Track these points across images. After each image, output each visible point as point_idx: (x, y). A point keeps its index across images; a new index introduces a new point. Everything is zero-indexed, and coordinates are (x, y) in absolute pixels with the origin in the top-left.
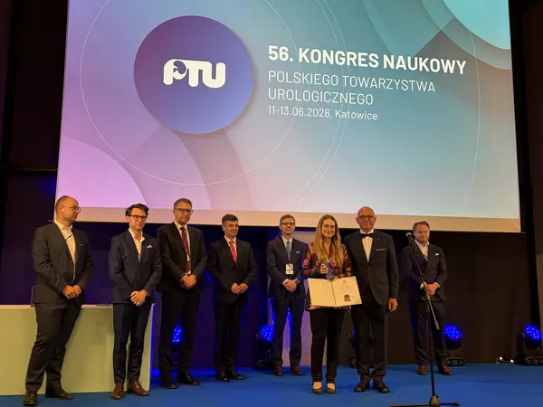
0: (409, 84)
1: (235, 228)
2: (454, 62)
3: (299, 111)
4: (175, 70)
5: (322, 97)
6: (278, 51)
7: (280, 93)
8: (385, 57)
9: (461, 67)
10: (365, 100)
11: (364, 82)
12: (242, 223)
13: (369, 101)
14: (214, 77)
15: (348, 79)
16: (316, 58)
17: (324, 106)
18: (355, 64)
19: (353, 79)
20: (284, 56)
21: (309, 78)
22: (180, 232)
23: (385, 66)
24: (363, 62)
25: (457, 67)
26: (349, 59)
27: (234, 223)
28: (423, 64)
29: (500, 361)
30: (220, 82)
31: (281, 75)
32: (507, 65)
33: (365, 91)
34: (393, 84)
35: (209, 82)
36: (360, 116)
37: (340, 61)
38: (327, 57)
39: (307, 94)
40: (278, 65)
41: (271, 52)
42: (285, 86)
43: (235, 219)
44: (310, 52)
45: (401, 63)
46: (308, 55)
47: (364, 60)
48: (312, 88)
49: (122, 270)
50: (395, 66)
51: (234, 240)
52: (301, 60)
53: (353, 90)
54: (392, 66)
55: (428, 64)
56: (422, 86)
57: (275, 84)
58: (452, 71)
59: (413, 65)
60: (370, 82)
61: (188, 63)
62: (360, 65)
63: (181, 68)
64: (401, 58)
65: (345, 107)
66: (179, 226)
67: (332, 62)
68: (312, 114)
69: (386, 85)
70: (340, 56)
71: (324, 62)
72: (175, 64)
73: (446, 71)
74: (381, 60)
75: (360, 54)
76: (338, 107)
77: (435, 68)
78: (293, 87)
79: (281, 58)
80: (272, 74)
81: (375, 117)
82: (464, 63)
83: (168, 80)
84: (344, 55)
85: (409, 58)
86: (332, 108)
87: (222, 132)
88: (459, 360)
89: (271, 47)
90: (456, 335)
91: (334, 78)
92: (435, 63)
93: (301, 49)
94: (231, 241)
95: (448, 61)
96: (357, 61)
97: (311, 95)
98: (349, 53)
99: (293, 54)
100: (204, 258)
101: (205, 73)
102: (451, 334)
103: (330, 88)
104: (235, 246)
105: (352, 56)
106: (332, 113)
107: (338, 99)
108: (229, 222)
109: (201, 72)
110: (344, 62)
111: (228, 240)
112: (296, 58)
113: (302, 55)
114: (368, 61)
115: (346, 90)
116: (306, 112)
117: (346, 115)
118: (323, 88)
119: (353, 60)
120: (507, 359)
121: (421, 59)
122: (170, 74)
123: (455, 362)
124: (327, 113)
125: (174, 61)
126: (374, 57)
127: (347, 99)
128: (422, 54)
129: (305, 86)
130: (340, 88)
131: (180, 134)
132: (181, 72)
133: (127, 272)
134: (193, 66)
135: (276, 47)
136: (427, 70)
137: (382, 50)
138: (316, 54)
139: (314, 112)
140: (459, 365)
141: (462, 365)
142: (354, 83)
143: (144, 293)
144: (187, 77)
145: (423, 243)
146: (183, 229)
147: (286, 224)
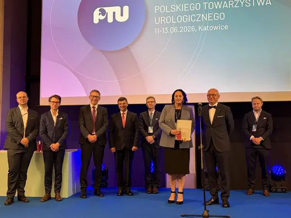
0: (251, 2)
3: (174, 30)
4: (100, 14)
5: (190, 19)
7: (161, 20)
10: (219, 17)
11: (218, 5)
13: (222, 17)
14: (122, 15)
15: (207, 5)
17: (191, 24)
19: (211, 4)
21: (181, 7)
22: (92, 109)
30: (126, 18)
31: (163, 8)
33: (219, 10)
34: (240, 4)
36: (216, 28)
39: (179, 18)
42: (166, 15)
48: (182, 13)
49: (46, 132)
51: (126, 112)
53: (211, 11)
56: (261, 2)
57: (159, 14)
61: (107, 9)
63: (103, 12)
65: (205, 23)
66: (92, 106)
68: (183, 30)
69: (234, 5)
76: (201, 23)
78: (171, 14)
80: (157, 8)
81: (226, 27)
83: (96, 21)
86: (196, 25)
87: (127, 48)
88: (282, 189)
90: (281, 171)
91: (198, 5)
94: (123, 114)
97: (182, 18)
101: (117, 13)
102: (277, 172)
103: (196, 12)
106: (197, 28)
107: (200, 18)
109: (114, 13)
111: (121, 113)
115: (207, 11)
116: (179, 30)
117: (206, 29)
118: (190, 13)
122: (97, 17)
123: (279, 190)
124: (193, 28)
125: (99, 9)
127: (205, 17)
129: (178, 13)
130: (201, 12)
132: (103, 15)
134: (109, 10)
139: (185, 29)
140: (282, 192)
141: (285, 192)
142: (211, 7)
143: (58, 144)
144: (106, 17)
145: (257, 111)
146: (94, 107)
147: (149, 102)
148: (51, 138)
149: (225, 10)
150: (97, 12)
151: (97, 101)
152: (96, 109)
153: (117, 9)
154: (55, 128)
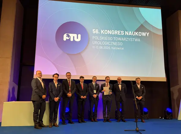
0: (133, 39)
1: (83, 80)
2: (145, 33)
3: (101, 47)
4: (67, 36)
5: (108, 43)
6: (95, 31)
7: (96, 42)
8: (126, 32)
9: (148, 34)
11: (119, 39)
12: (85, 79)
13: (121, 44)
14: (77, 38)
15: (115, 38)
16: (106, 32)
17: (108, 46)
18: (117, 34)
20: (97, 32)
21: (104, 38)
22: (68, 81)
23: (126, 34)
24: (119, 33)
25: (146, 35)
26: (115, 32)
27: (83, 79)
28: (136, 34)
29: (160, 118)
30: (79, 39)
31: (96, 37)
32: (161, 33)
33: (120, 41)
34: (128, 40)
35: (76, 40)
36: (119, 48)
37: (113, 33)
38: (109, 32)
39: (103, 42)
40: (95, 34)
41: (93, 31)
42: (97, 40)
43: (83, 77)
44: (104, 31)
45: (130, 33)
46: (104, 32)
47: (120, 33)
48: (105, 41)
49: (52, 92)
50: (129, 34)
51: (83, 83)
52: (102, 33)
53: (117, 41)
54: (128, 34)
55: (138, 34)
56: (136, 40)
57: (94, 40)
58: (145, 35)
59: (134, 34)
60: (122, 39)
61: (70, 35)
62: (119, 34)
63: (68, 36)
64: (130, 32)
65: (114, 46)
66: (68, 80)
67: (111, 34)
69: (126, 40)
70: (113, 32)
71: (108, 34)
72: (67, 35)
73: (143, 35)
74: (124, 33)
75: (119, 31)
76: (112, 46)
77: (140, 35)
78: (100, 41)
79: (96, 32)
80: (94, 37)
81: (123, 49)
82: (149, 33)
83: (65, 39)
84: (114, 31)
85: (133, 32)
86: (111, 46)
87: (80, 53)
88: (147, 118)
89: (93, 30)
90: (146, 110)
91: (111, 38)
92: (140, 33)
93: (102, 30)
94: (82, 84)
95: (144, 33)
96: (118, 33)
97: (105, 43)
98: (115, 31)
99: (100, 31)
100: (75, 89)
101: (75, 37)
103: (110, 41)
104: (83, 85)
105: (116, 32)
106: (111, 48)
107: (112, 44)
108: (82, 79)
109: (74, 37)
110: (114, 34)
111: (81, 83)
112: (101, 32)
113: (102, 32)
114: (121, 33)
115: (115, 41)
116: (103, 48)
117: (114, 48)
118: (108, 41)
119: (117, 33)
120: (162, 118)
121: (136, 32)
122: (65, 38)
123: (146, 118)
124: (109, 48)
125: (66, 34)
126: (122, 32)
127: (115, 44)
128: (136, 31)
129: (103, 40)
130: (113, 41)
131: (68, 54)
132: (68, 37)
133: (53, 92)
135: (95, 30)
136: (138, 35)
137: (125, 30)
138: (106, 31)
139: (105, 48)
140: (147, 119)
141: (148, 119)
142: (117, 39)
143: (58, 98)
144: (70, 38)
145: (138, 84)
146: (69, 80)
147: (94, 79)
148: (54, 95)
149: (122, 41)
150: (65, 35)
151: (70, 77)
152: (70, 82)
153: (75, 35)
154: (57, 90)
